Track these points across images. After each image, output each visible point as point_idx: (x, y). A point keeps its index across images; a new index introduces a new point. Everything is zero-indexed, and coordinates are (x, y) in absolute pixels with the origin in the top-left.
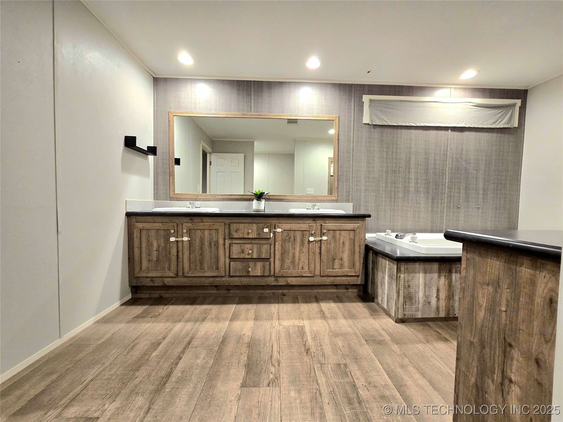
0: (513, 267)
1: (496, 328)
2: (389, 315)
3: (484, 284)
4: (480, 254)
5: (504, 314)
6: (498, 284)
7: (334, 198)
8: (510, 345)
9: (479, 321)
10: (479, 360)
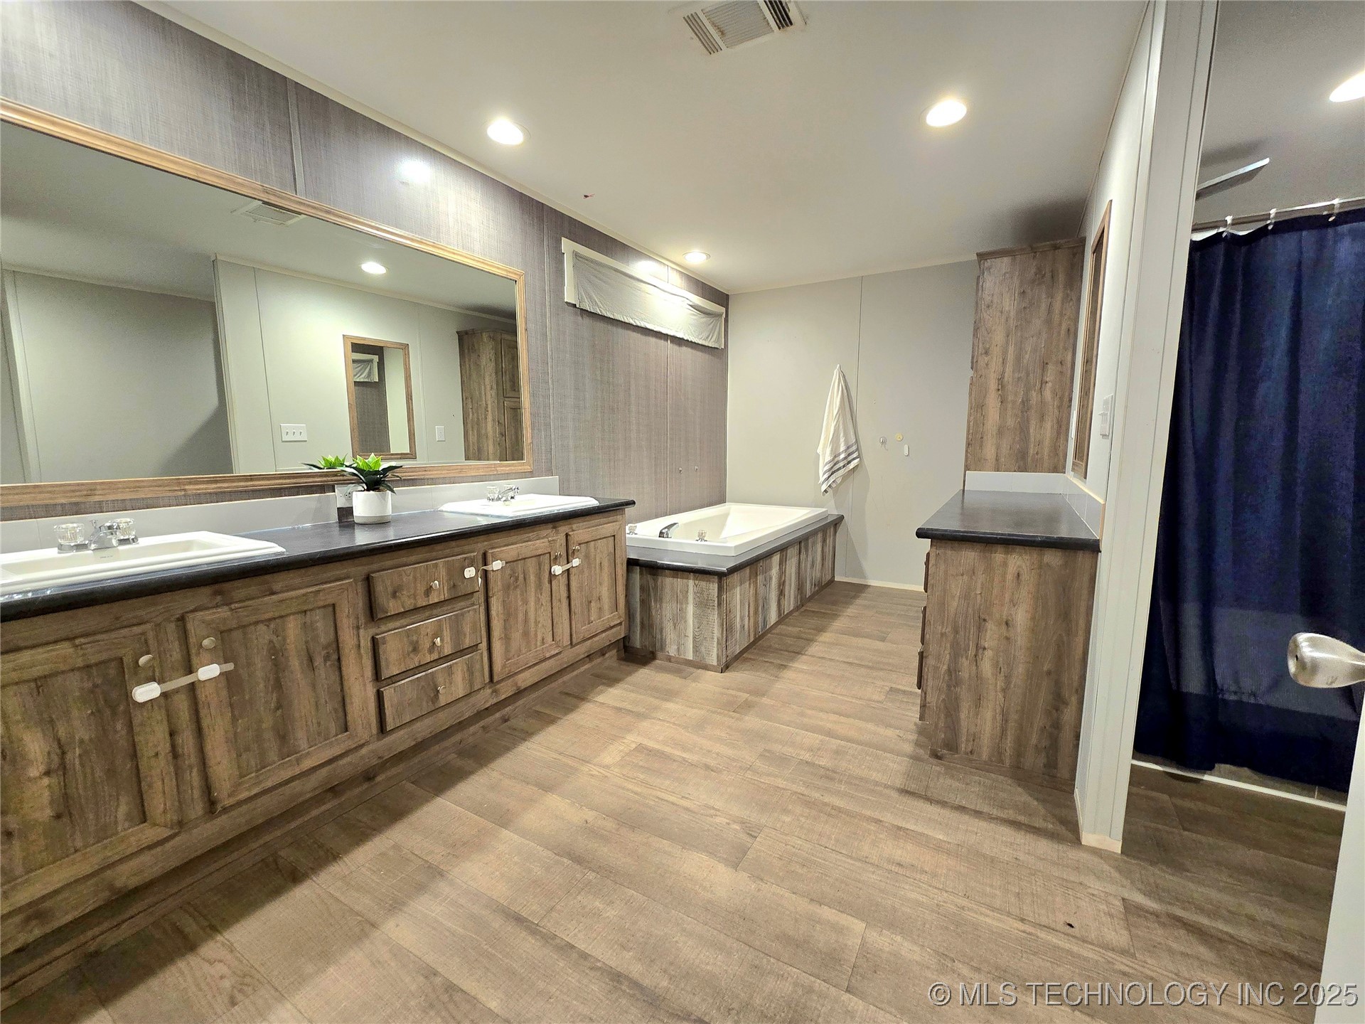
0: (987, 555)
1: (970, 610)
2: (706, 667)
3: (957, 575)
4: (952, 548)
5: (979, 597)
6: (974, 573)
7: (528, 468)
8: (985, 620)
9: (952, 610)
10: (952, 646)
